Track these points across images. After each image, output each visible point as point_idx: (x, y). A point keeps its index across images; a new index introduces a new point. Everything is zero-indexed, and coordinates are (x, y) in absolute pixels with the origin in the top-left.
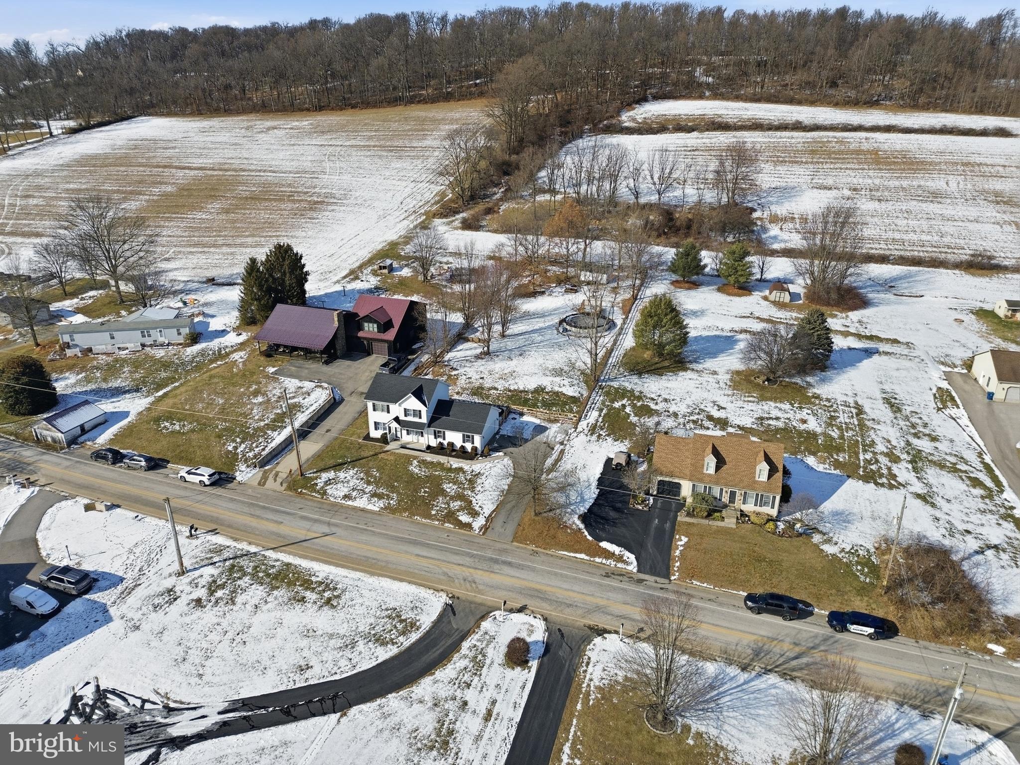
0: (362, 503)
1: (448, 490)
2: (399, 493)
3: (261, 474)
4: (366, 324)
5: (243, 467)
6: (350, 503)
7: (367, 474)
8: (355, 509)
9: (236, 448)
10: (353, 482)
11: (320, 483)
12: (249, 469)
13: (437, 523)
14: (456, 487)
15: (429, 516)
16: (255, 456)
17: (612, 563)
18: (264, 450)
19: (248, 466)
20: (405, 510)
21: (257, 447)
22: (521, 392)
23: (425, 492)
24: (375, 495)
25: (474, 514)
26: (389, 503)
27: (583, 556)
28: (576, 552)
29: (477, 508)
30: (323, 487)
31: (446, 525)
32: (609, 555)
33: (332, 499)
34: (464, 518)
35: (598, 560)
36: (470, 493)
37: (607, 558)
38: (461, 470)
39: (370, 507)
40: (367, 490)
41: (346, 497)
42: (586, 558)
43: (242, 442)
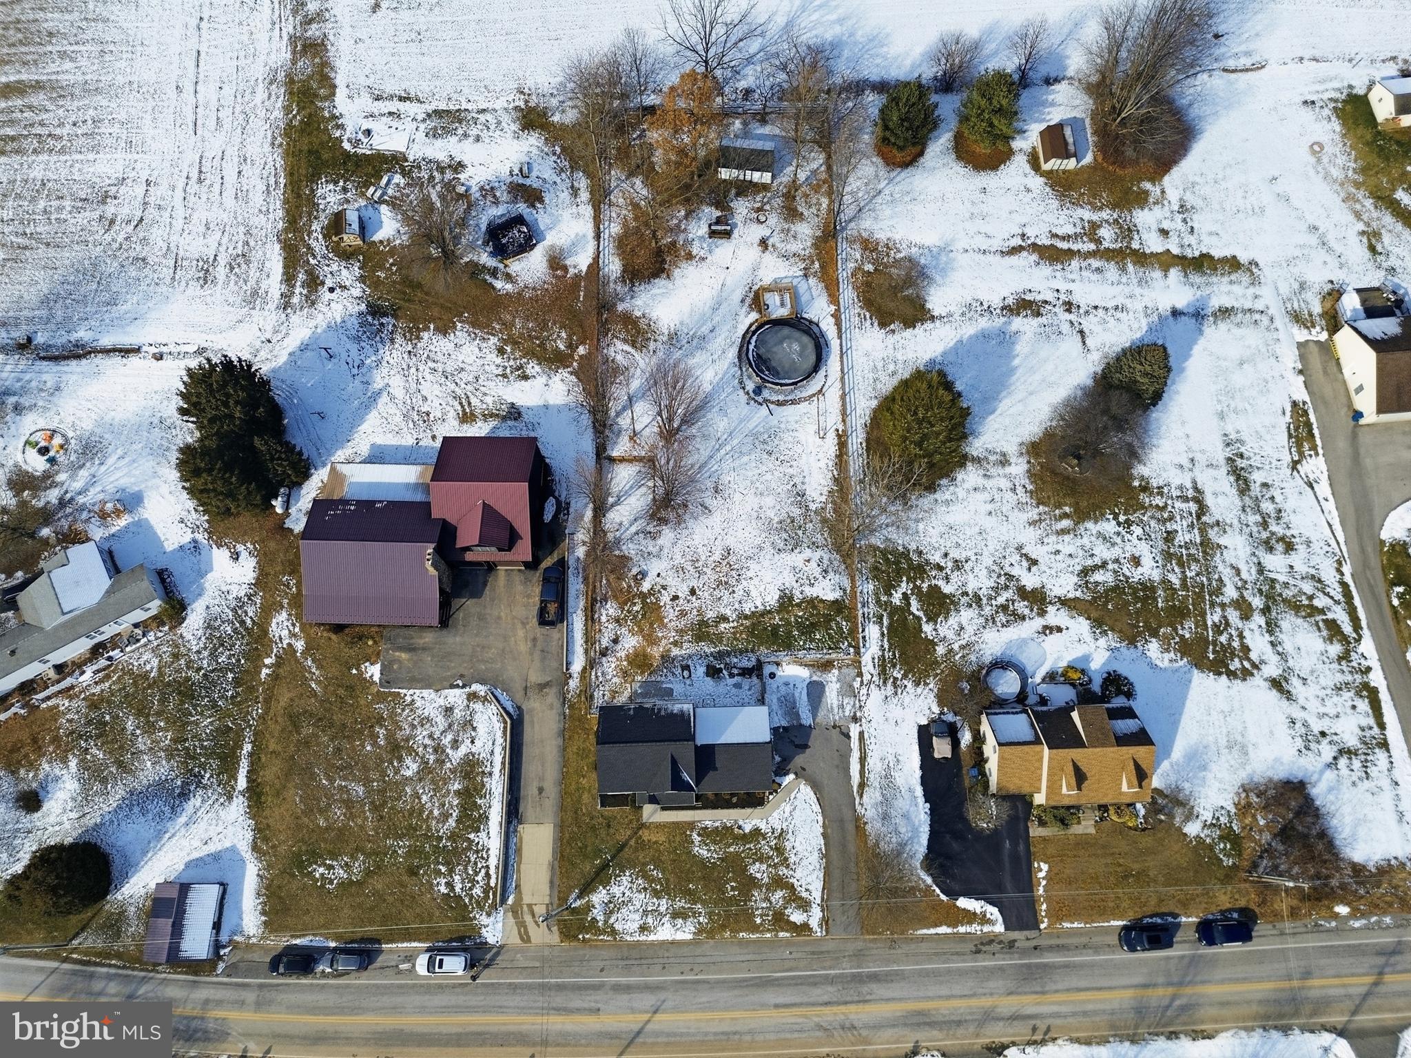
0: (665, 932)
1: (759, 876)
2: (704, 903)
3: (511, 921)
5: (484, 919)
6: (652, 937)
7: (646, 876)
8: (663, 944)
9: (450, 885)
10: (639, 899)
11: (598, 914)
12: (492, 918)
13: (769, 935)
14: (764, 867)
15: (755, 928)
16: (486, 892)
18: (488, 875)
19: (489, 915)
20: (725, 925)
21: (476, 873)
22: (763, 614)
23: (733, 889)
24: (676, 915)
25: (805, 905)
26: (700, 923)
27: (944, 929)
28: (936, 926)
29: (804, 895)
30: (606, 922)
31: (781, 934)
32: (970, 917)
33: (628, 938)
34: (797, 917)
35: (962, 929)
36: (785, 871)
38: (757, 832)
39: (680, 936)
40: (663, 909)
41: (643, 928)
42: (948, 930)
43: (451, 872)
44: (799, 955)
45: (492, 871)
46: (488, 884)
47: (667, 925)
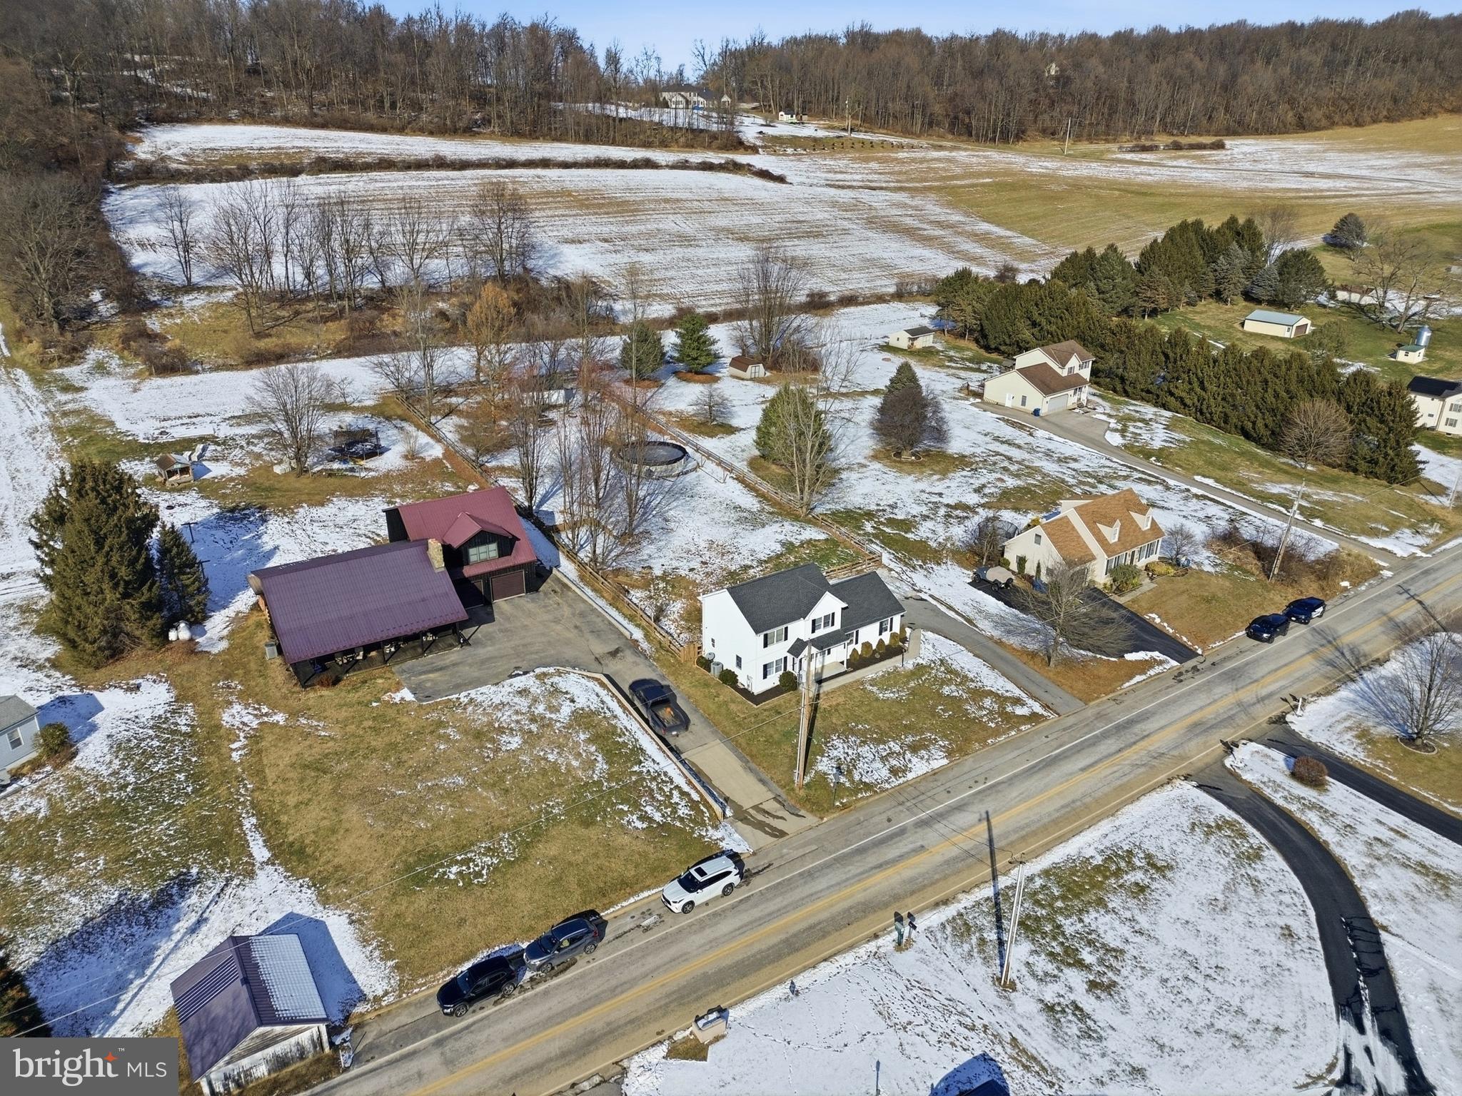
0: (918, 767)
1: (956, 694)
3: (746, 827)
4: (472, 551)
5: (714, 833)
6: (910, 776)
7: (853, 732)
9: (645, 819)
10: (865, 752)
11: (837, 778)
12: (723, 831)
13: (1013, 732)
14: (953, 687)
15: (996, 732)
17: (1158, 669)
18: (683, 794)
19: (716, 828)
20: (967, 740)
24: (913, 749)
25: (1017, 701)
26: (942, 746)
27: (1138, 678)
28: (1131, 678)
29: (1007, 695)
30: (851, 781)
31: (1023, 728)
32: (1144, 666)
33: (888, 786)
34: (1021, 711)
35: (1152, 672)
36: (974, 684)
37: (1152, 667)
38: (920, 667)
40: (897, 748)
41: (894, 772)
42: (1144, 677)
43: (636, 806)
44: (1055, 736)
45: (686, 788)
46: (691, 800)
47: (914, 760)
